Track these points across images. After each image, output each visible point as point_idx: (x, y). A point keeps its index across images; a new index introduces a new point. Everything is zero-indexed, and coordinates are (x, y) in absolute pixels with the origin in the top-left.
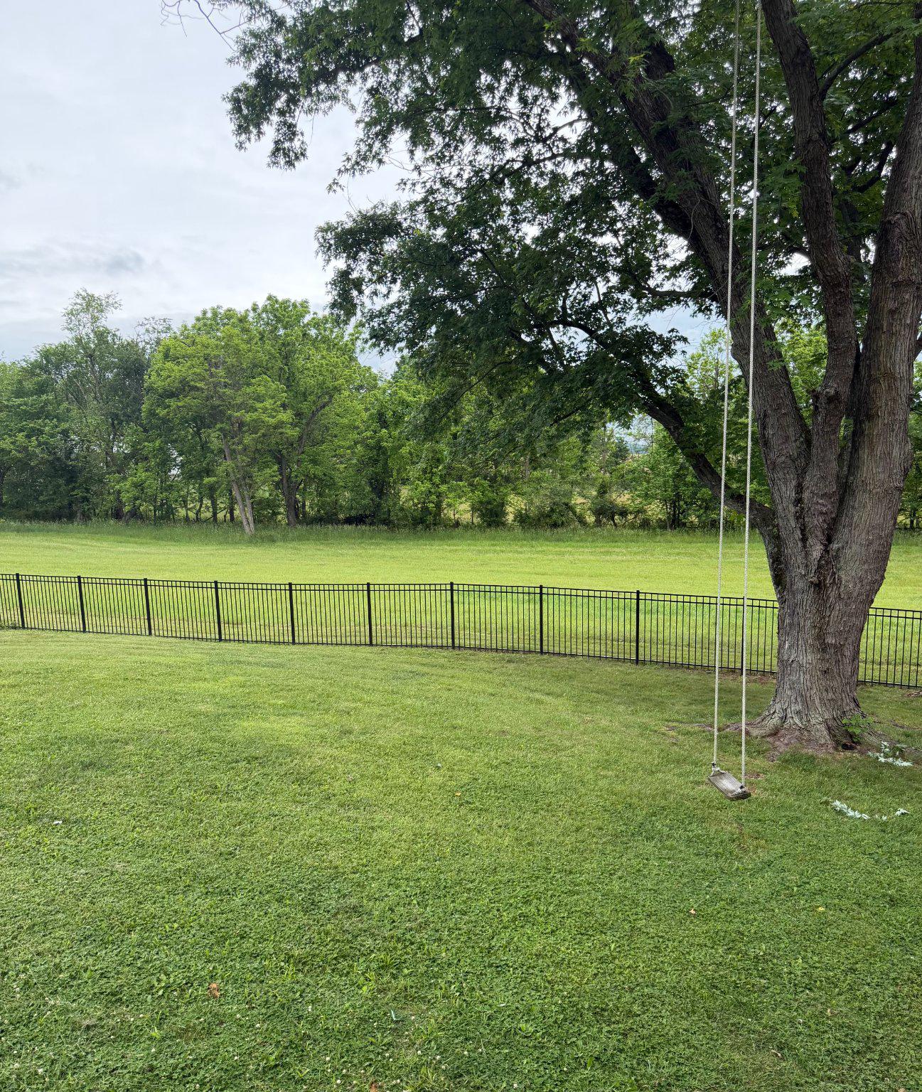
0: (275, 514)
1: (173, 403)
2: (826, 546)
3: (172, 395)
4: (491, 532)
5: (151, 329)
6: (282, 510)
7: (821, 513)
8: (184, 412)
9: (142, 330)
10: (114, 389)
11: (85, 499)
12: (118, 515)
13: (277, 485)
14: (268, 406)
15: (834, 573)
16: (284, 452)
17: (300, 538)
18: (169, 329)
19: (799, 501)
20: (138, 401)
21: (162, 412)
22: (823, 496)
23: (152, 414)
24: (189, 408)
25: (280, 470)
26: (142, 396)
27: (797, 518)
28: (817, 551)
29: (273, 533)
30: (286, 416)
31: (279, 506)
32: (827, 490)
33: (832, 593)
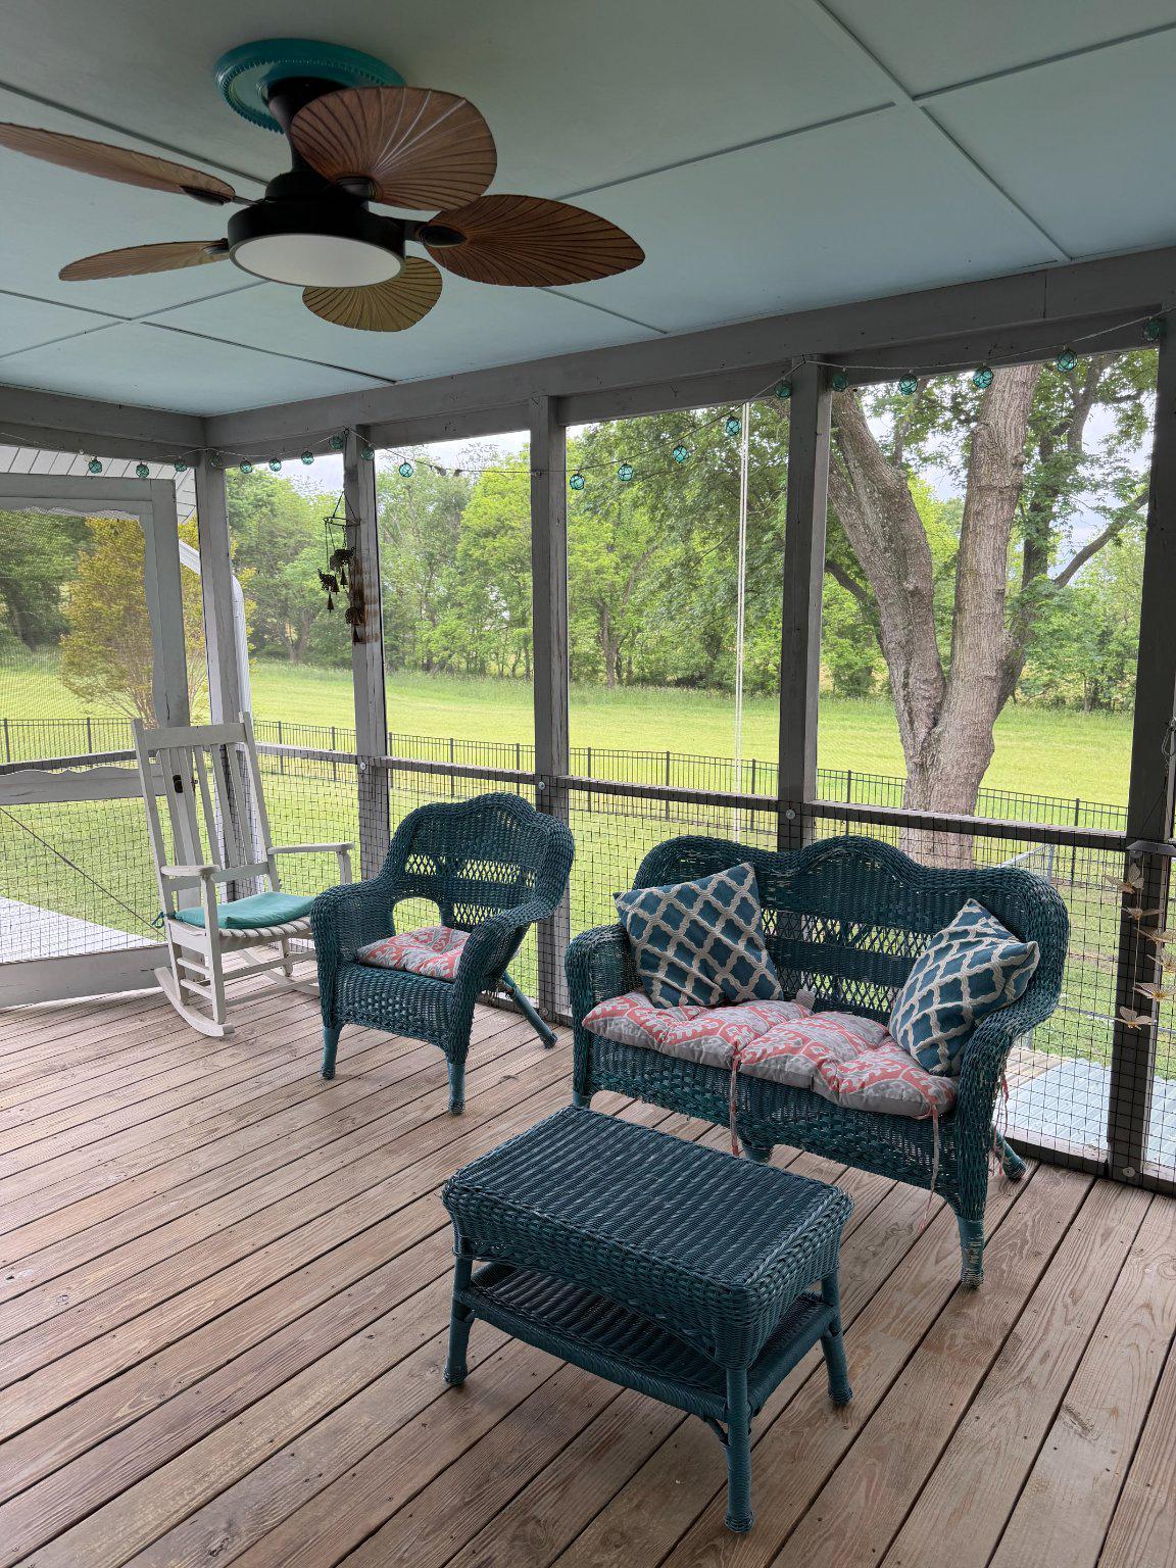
0: (595, 672)
1: (490, 543)
2: (930, 729)
3: (487, 534)
4: (850, 703)
5: (476, 457)
6: (601, 667)
7: (924, 698)
8: (499, 554)
9: (466, 458)
10: (432, 526)
11: (394, 648)
12: (427, 667)
13: (598, 639)
14: (589, 549)
15: (933, 756)
16: (607, 600)
17: (616, 701)
18: (495, 456)
19: (906, 685)
20: (455, 539)
21: (476, 553)
22: (925, 681)
23: (467, 555)
24: (504, 547)
25: (601, 618)
26: (459, 534)
27: (905, 702)
28: (922, 733)
29: (586, 694)
30: (608, 560)
31: (599, 663)
32: (927, 676)
33: (932, 773)
